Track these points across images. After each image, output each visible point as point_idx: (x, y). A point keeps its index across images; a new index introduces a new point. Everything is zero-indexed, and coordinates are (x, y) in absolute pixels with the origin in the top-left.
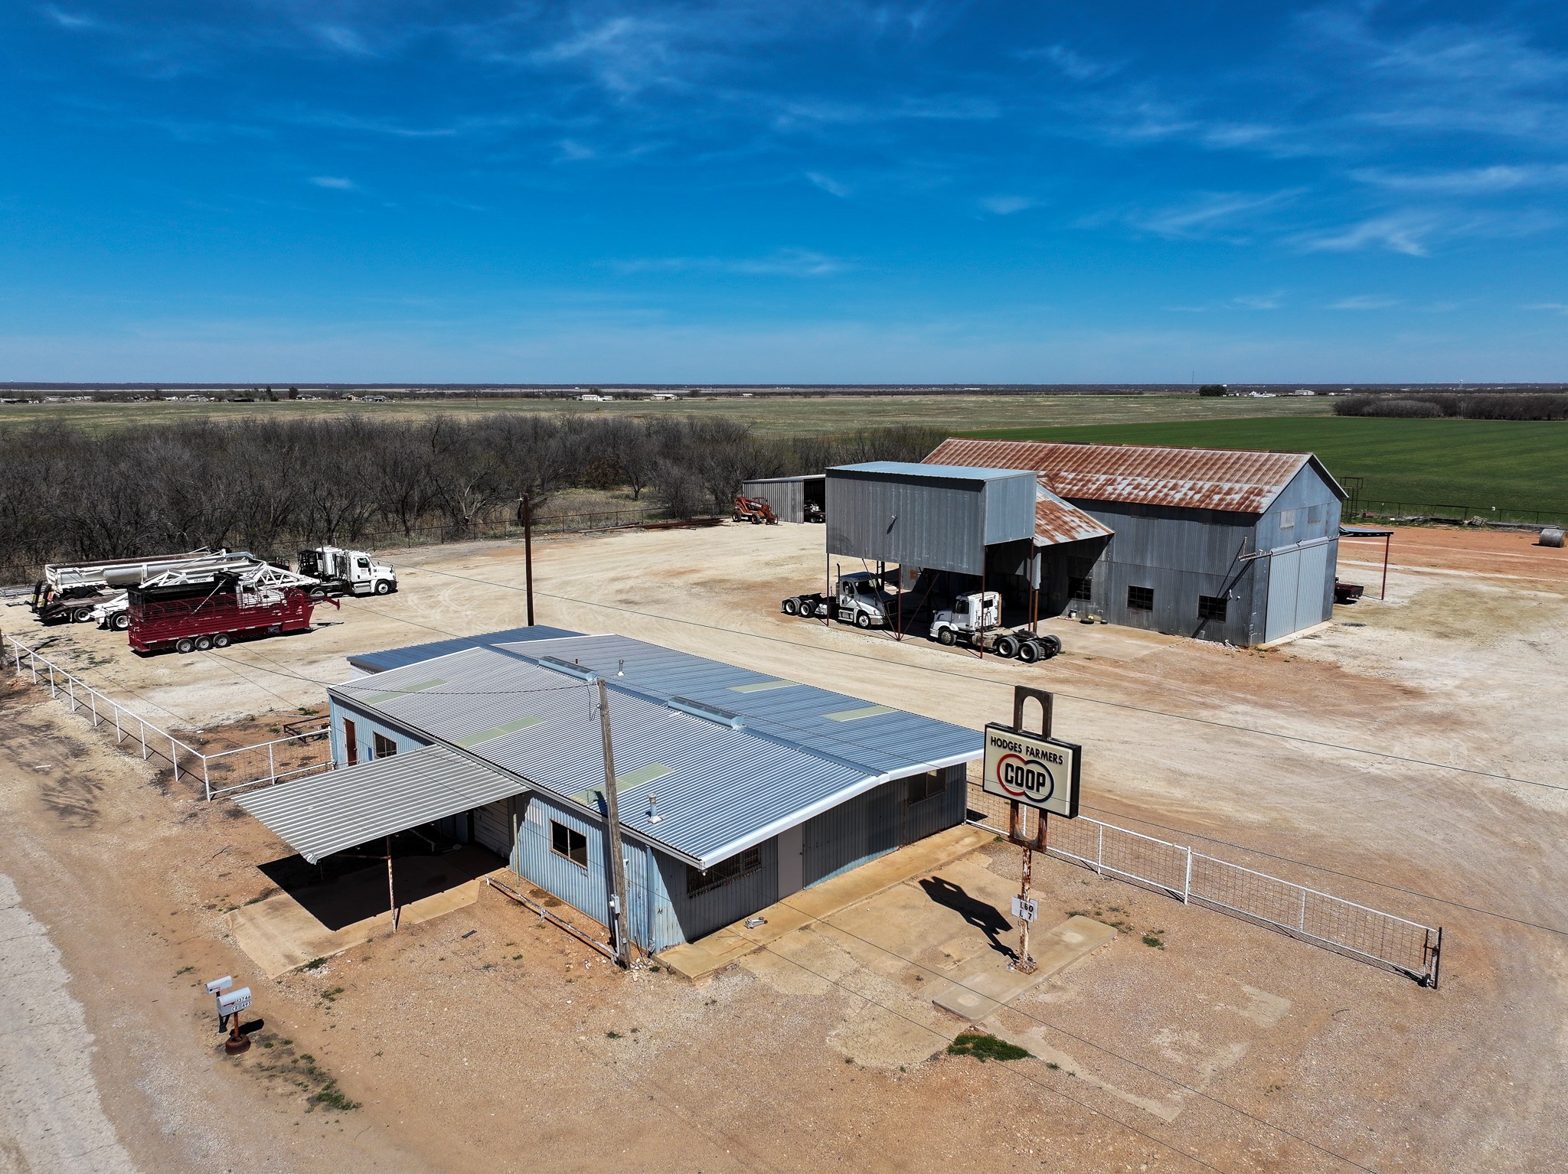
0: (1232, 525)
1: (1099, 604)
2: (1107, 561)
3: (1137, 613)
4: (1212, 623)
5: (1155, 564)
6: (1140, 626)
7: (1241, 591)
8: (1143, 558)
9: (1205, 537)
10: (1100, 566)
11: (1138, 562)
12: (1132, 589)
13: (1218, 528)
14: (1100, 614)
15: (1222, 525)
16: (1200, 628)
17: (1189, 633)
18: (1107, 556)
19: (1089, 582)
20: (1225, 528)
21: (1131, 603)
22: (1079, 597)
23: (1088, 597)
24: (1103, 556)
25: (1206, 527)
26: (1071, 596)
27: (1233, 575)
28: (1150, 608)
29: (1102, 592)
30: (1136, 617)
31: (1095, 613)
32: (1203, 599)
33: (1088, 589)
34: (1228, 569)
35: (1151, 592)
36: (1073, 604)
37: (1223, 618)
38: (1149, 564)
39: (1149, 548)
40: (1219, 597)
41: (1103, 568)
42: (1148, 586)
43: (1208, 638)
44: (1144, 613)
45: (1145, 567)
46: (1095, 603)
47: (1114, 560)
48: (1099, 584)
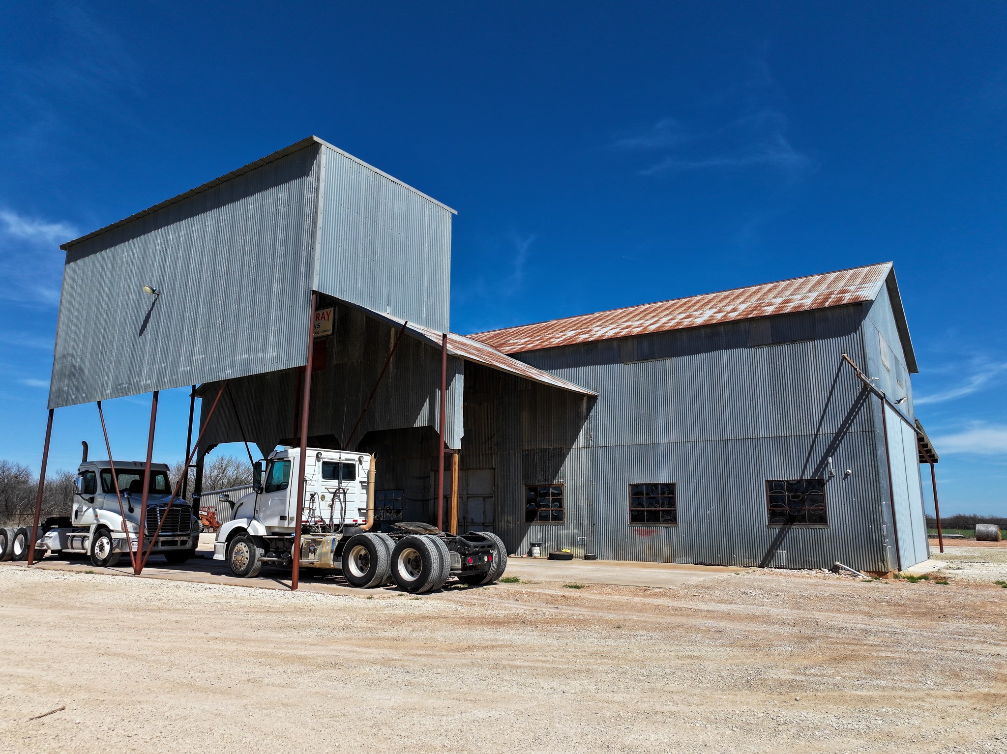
0: (813, 339)
1: (579, 525)
2: (588, 447)
3: (648, 533)
4: (798, 531)
5: (673, 438)
6: (657, 557)
7: (852, 457)
8: (651, 430)
9: (763, 370)
10: (577, 458)
11: (642, 439)
12: (636, 490)
14: (583, 545)
16: (776, 544)
17: (755, 557)
18: (588, 437)
19: (559, 490)
21: (636, 518)
22: (544, 518)
23: (558, 517)
24: (581, 440)
25: (763, 353)
26: (531, 517)
27: (829, 429)
28: (674, 520)
29: (583, 503)
30: (647, 540)
31: (573, 544)
32: (773, 487)
33: (560, 502)
34: (817, 419)
35: (670, 488)
36: (534, 532)
37: (820, 518)
38: (662, 439)
39: (660, 409)
40: (807, 476)
41: (583, 460)
42: (664, 478)
43: (798, 563)
44: (661, 530)
45: (655, 446)
46: (572, 526)
47: (601, 443)
48: (577, 489)
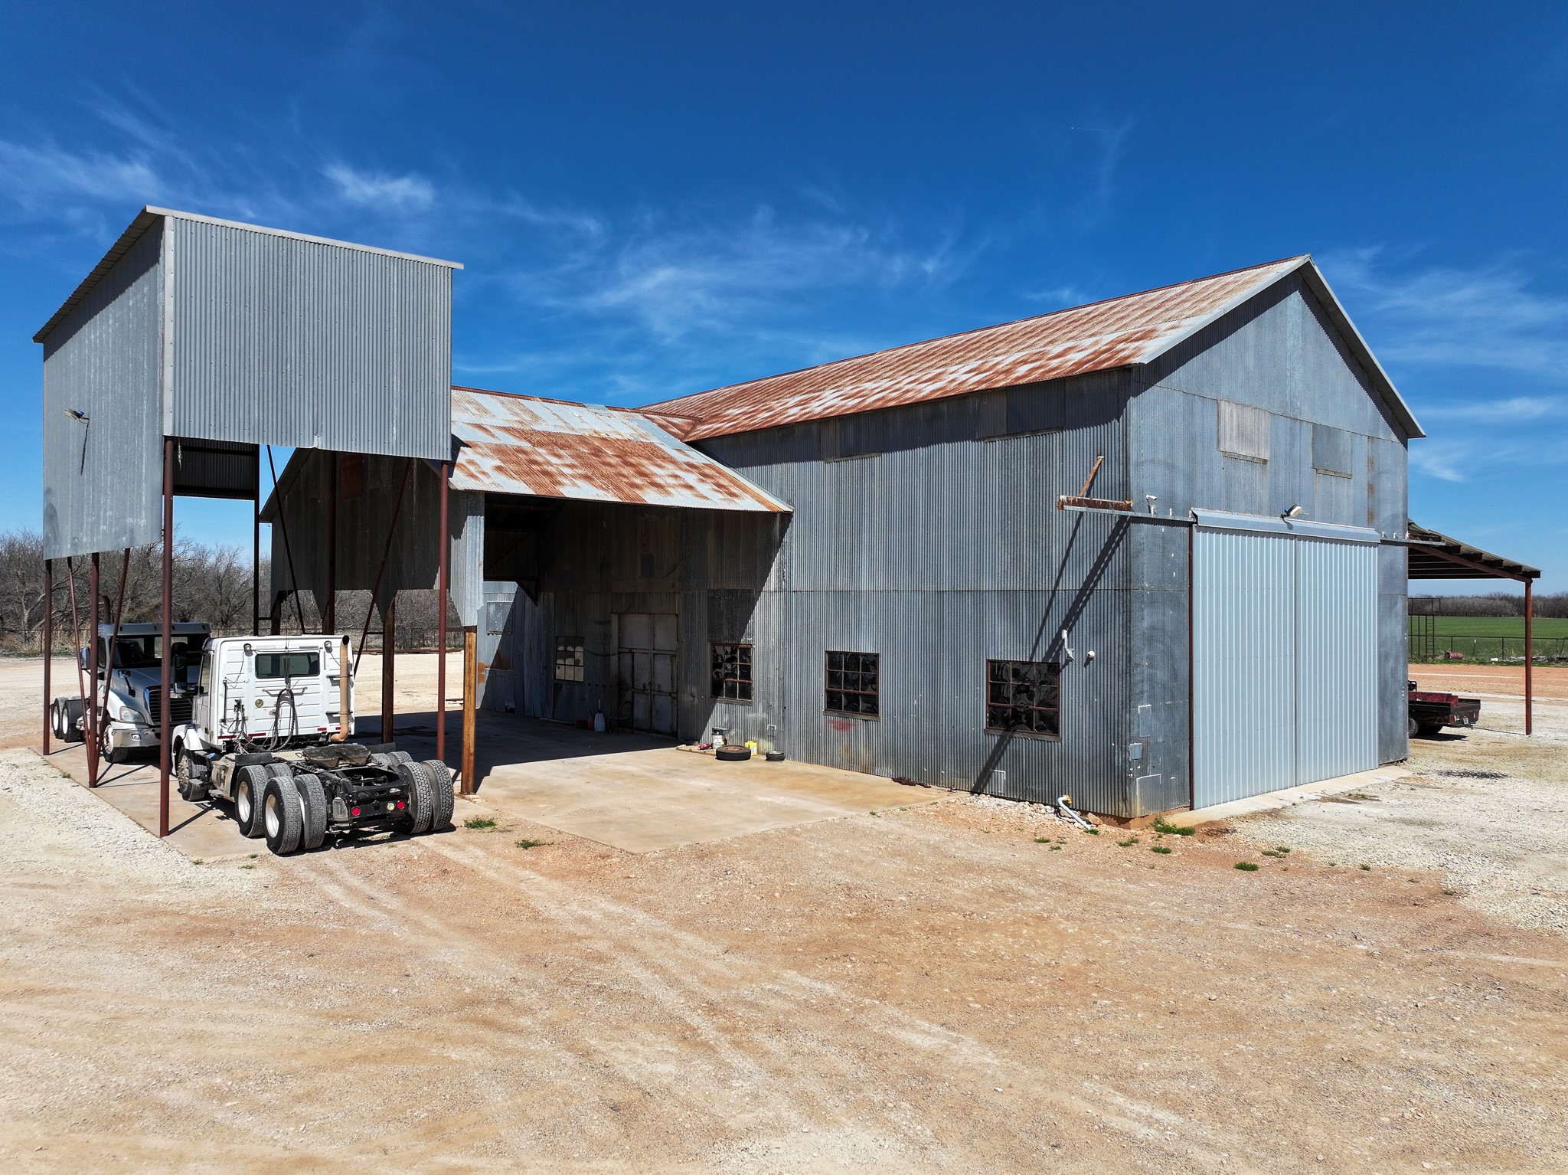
0: (1061, 428)
1: (768, 708)
2: (779, 590)
3: (845, 727)
4: (1023, 743)
5: (880, 583)
6: (852, 763)
7: (1098, 631)
8: (853, 570)
9: (993, 478)
10: (767, 607)
11: (842, 583)
12: (833, 658)
13: (1024, 444)
14: (772, 737)
15: (1034, 432)
16: (993, 761)
17: (966, 777)
18: (781, 578)
19: (746, 652)
20: (1041, 441)
21: (833, 702)
22: (731, 693)
23: (746, 693)
24: (772, 580)
25: (995, 448)
26: (716, 691)
27: (1072, 583)
28: (873, 709)
29: (774, 675)
30: (843, 736)
31: (762, 734)
32: (996, 669)
33: (746, 672)
34: (1056, 565)
35: (872, 662)
36: (720, 713)
37: (1050, 725)
38: (865, 585)
39: (866, 537)
40: (1038, 659)
41: (774, 610)
42: (866, 648)
43: (1019, 792)
44: (859, 723)
45: (857, 593)
46: (760, 709)
47: (795, 586)
48: (766, 654)
